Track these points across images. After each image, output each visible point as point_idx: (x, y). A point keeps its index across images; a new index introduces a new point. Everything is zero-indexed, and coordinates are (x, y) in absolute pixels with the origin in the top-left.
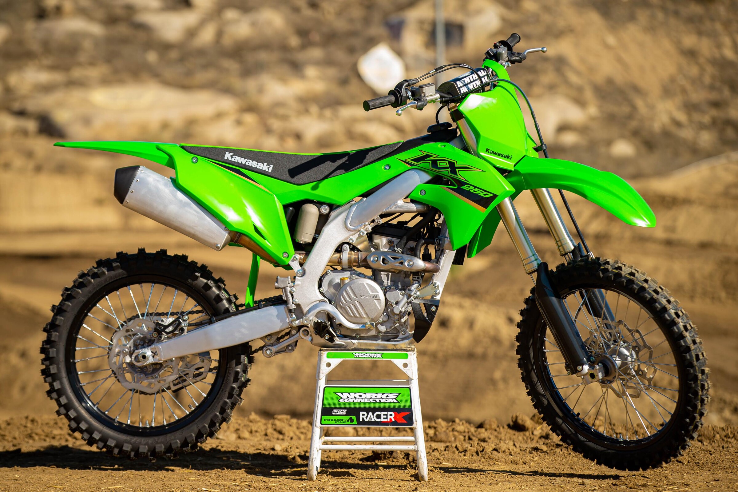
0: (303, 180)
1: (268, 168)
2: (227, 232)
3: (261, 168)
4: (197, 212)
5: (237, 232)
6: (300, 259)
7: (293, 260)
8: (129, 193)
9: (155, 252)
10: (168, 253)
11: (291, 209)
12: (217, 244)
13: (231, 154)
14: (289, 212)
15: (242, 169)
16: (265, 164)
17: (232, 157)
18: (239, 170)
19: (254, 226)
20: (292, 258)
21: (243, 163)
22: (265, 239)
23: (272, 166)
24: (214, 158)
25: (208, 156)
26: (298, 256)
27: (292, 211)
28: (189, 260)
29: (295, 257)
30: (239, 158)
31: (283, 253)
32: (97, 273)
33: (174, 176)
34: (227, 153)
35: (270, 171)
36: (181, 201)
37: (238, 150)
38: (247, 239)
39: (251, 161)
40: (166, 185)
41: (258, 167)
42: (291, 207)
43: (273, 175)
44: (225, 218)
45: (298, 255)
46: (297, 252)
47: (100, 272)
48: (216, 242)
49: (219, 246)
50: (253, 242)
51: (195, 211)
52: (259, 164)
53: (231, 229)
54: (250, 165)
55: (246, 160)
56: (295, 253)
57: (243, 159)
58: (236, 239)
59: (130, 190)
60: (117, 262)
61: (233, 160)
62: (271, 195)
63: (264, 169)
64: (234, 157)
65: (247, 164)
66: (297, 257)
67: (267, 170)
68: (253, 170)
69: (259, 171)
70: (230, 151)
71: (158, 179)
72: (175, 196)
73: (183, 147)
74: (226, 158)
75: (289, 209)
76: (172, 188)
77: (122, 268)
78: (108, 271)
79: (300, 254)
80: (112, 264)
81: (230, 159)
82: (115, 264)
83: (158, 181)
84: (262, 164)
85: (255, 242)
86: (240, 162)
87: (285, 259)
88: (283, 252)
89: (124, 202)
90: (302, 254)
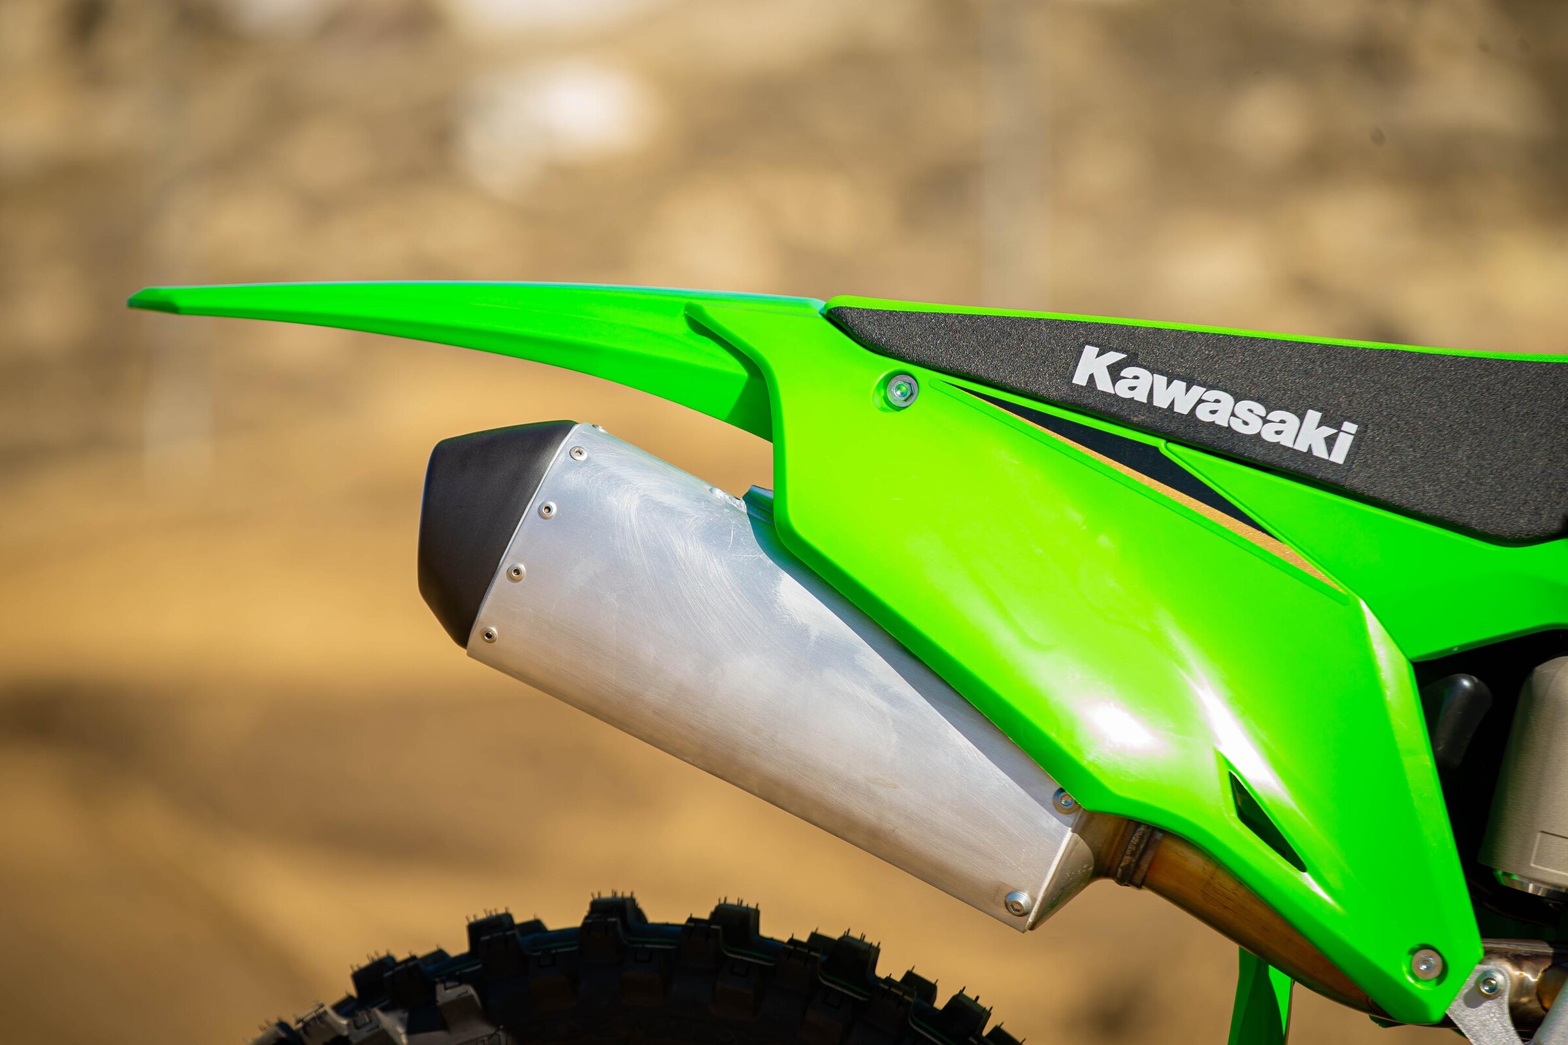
0: (1537, 512)
1: (1330, 442)
2: (1071, 819)
3: (1286, 440)
4: (894, 700)
5: (1132, 824)
6: (1521, 988)
7: (1474, 999)
8: (501, 579)
9: (682, 921)
10: (767, 930)
11: (1466, 683)
12: (1013, 892)
13: (1114, 357)
14: (1452, 709)
15: (1171, 446)
16: (1313, 416)
17: (1115, 372)
18: (1156, 450)
19: (1233, 779)
20: (1471, 981)
21: (1182, 408)
22: (1301, 867)
23: (1350, 427)
24: (1011, 381)
25: (977, 366)
26: (1505, 974)
27: (1473, 697)
28: (889, 967)
29: (1486, 979)
30: (1161, 380)
31: (1413, 952)
32: (346, 1038)
33: (765, 485)
34: (1090, 351)
35: (1339, 455)
36: (799, 634)
37: (1158, 331)
38: (1195, 863)
39: (1227, 399)
40: (713, 535)
41: (1268, 435)
42: (1468, 672)
43: (1355, 482)
44: (1053, 735)
45: (1508, 967)
46: (1504, 945)
47: (364, 1033)
48: (1008, 878)
49: (1023, 899)
50: (1229, 884)
51: (882, 690)
52: (1276, 415)
53: (1090, 804)
54: (1221, 420)
55: (1197, 391)
56: (1489, 953)
57: (1179, 385)
58: (1127, 859)
59: (506, 564)
60: (461, 980)
61: (1122, 390)
62: (1343, 601)
63: (1302, 447)
64: (1128, 372)
65: (1203, 414)
66: (1499, 978)
67: (1320, 451)
68: (1239, 449)
69: (1273, 458)
70: (1104, 338)
71: (669, 500)
72: (766, 604)
73: (836, 317)
74: (1080, 379)
75: (1455, 684)
76: (753, 554)
77: (488, 1015)
78: (410, 1032)
79: (1518, 960)
80: (433, 992)
81: (1104, 384)
82: (446, 994)
83: (667, 511)
84: (1292, 419)
85: (1241, 883)
86: (1161, 401)
87: (1421, 988)
88: (1414, 944)
89: (475, 636)
90: (1534, 958)
